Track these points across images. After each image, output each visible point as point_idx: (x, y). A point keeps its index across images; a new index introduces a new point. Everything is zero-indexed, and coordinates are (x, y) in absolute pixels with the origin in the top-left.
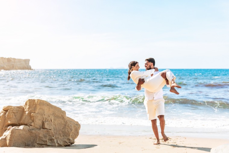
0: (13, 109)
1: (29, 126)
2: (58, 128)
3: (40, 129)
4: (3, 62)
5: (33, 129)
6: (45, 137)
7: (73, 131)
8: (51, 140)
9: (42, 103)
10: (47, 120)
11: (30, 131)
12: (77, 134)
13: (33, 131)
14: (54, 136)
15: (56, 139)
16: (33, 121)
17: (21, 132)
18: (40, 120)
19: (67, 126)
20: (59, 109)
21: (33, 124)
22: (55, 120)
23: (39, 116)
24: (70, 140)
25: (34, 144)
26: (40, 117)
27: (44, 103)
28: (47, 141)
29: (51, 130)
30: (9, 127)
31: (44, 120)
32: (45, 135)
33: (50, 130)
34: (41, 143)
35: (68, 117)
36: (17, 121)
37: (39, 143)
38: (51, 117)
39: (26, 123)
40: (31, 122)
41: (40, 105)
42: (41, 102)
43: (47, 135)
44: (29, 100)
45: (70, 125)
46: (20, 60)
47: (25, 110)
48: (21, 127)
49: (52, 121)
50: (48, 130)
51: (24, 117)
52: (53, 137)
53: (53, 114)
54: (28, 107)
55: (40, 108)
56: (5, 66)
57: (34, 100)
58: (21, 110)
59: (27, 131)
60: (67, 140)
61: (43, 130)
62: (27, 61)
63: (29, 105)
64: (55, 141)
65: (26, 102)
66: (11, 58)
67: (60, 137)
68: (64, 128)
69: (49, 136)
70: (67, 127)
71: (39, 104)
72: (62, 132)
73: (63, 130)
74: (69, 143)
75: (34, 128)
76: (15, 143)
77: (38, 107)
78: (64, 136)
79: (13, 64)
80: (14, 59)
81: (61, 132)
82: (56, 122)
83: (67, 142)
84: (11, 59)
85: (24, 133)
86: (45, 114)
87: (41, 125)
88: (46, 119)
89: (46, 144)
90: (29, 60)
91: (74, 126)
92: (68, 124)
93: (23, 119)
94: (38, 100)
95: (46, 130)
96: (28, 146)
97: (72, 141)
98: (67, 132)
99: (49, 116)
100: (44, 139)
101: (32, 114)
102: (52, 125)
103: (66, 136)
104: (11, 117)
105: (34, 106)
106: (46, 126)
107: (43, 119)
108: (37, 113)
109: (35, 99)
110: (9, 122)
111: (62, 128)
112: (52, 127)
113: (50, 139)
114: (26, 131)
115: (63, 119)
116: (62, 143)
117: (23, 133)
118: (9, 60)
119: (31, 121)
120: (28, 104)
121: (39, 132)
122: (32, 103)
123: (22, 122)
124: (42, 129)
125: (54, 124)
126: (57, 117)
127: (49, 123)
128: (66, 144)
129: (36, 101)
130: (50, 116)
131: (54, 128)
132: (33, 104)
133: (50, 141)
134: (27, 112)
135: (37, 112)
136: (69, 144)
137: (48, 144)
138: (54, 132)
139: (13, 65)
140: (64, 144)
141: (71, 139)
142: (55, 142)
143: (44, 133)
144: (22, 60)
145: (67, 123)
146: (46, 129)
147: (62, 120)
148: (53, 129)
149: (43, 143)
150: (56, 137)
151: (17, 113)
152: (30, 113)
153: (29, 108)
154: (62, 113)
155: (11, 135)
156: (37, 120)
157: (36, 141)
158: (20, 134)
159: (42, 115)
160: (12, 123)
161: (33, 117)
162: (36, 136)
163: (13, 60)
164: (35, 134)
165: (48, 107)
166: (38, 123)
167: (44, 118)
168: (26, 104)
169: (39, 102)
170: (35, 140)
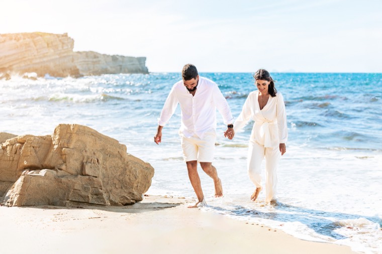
0: (33, 141)
1: (56, 170)
2: (112, 173)
3: (76, 176)
4: (106, 62)
5: (63, 176)
6: (85, 189)
7: (140, 179)
8: (98, 195)
9: (82, 131)
10: (90, 160)
11: (58, 179)
12: (147, 184)
13: (63, 179)
14: (103, 188)
15: (108, 192)
16: (65, 162)
17: (41, 181)
18: (76, 160)
19: (127, 171)
20: (114, 143)
21: (64, 167)
22: (105, 160)
23: (76, 153)
24: (133, 194)
25: (64, 202)
26: (76, 155)
27: (85, 131)
28: (88, 197)
29: (96, 177)
30: (25, 171)
31: (85, 161)
32: (85, 186)
33: (94, 179)
34: (77, 200)
35: (130, 156)
36: (38, 161)
37: (74, 200)
38: (97, 155)
39: (52, 165)
40: (62, 164)
41: (78, 134)
42: (81, 128)
43: (90, 187)
44: (60, 125)
45: (134, 168)
46: (131, 59)
47: (54, 143)
48: (43, 172)
49: (100, 161)
50: (91, 178)
51: (51, 154)
52: (100, 190)
53: (103, 149)
54: (57, 137)
55: (78, 140)
56: (109, 68)
57: (69, 126)
58: (47, 142)
59: (53, 179)
60: (129, 195)
61: (82, 177)
62: (142, 60)
63: (59, 135)
64: (105, 196)
65: (55, 129)
66: (117, 55)
67: (114, 190)
68: (123, 173)
69: (93, 189)
70: (128, 173)
71: (76, 133)
72: (120, 181)
73: (121, 178)
74: (132, 199)
75: (66, 173)
76: (30, 199)
77: (75, 138)
78: (122, 188)
79: (121, 64)
80: (123, 57)
81: (116, 182)
82: (108, 164)
83: (127, 199)
84: (118, 57)
85: (47, 182)
86: (87, 149)
87: (79, 169)
88: (88, 158)
89: (86, 201)
90: (145, 59)
91: (142, 171)
92: (130, 167)
93: (49, 158)
94: (75, 126)
95: (87, 177)
96: (54, 205)
97: (138, 197)
98: (129, 181)
99: (94, 154)
100: (83, 193)
101: (63, 149)
102: (99, 169)
103: (126, 188)
104: (29, 154)
105: (68, 135)
106: (88, 170)
107: (83, 159)
108: (73, 149)
109: (70, 124)
110: (25, 163)
111: (119, 174)
112: (100, 173)
113: (95, 193)
114: (51, 179)
115: (121, 159)
116: (117, 200)
117: (45, 182)
118: (115, 58)
119: (61, 162)
120: (58, 132)
121: (73, 180)
122: (65, 131)
123: (46, 163)
124: (79, 176)
125: (103, 167)
126: (108, 155)
127: (93, 165)
128: (126, 201)
129: (72, 127)
130: (95, 152)
131: (103, 174)
132: (67, 133)
133: (95, 197)
134: (56, 147)
135: (71, 147)
136: (132, 201)
137: (90, 202)
138: (103, 182)
139: (121, 66)
140: (122, 202)
141: (135, 193)
142: (103, 198)
143: (84, 183)
144: (134, 58)
145: (128, 166)
146: (88, 175)
147: (120, 161)
148: (101, 176)
149: (82, 200)
150: (107, 190)
151: (39, 147)
152: (60, 148)
153: (59, 140)
154: (120, 148)
155: (22, 185)
156: (71, 160)
157: (68, 197)
158: (39, 185)
159: (81, 151)
160: (29, 164)
161: (65, 155)
162: (68, 188)
163: (120, 59)
164: (67, 183)
165: (93, 137)
166: (73, 164)
167: (85, 157)
168: (55, 132)
169: (76, 129)
170: (66, 194)
